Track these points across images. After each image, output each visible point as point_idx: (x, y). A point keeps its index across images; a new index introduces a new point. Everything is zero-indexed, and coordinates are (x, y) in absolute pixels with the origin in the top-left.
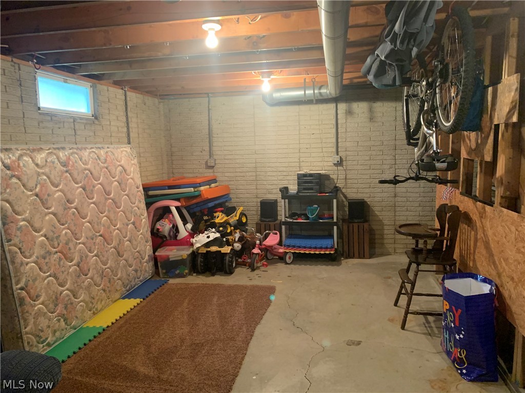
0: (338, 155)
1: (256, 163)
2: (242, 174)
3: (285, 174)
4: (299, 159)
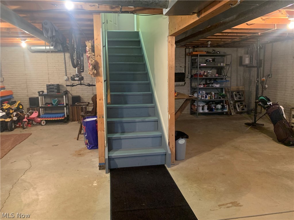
0: (66, 76)
1: (26, 79)
2: (19, 85)
3: (42, 85)
4: (49, 78)
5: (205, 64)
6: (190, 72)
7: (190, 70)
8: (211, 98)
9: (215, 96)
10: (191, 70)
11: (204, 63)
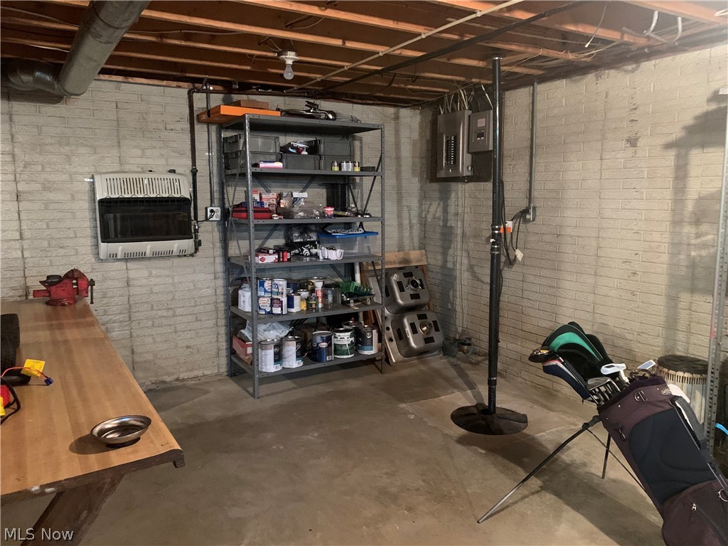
5: (280, 161)
6: (216, 195)
7: (216, 188)
8: (309, 306)
9: (325, 296)
10: (222, 186)
11: (273, 158)
